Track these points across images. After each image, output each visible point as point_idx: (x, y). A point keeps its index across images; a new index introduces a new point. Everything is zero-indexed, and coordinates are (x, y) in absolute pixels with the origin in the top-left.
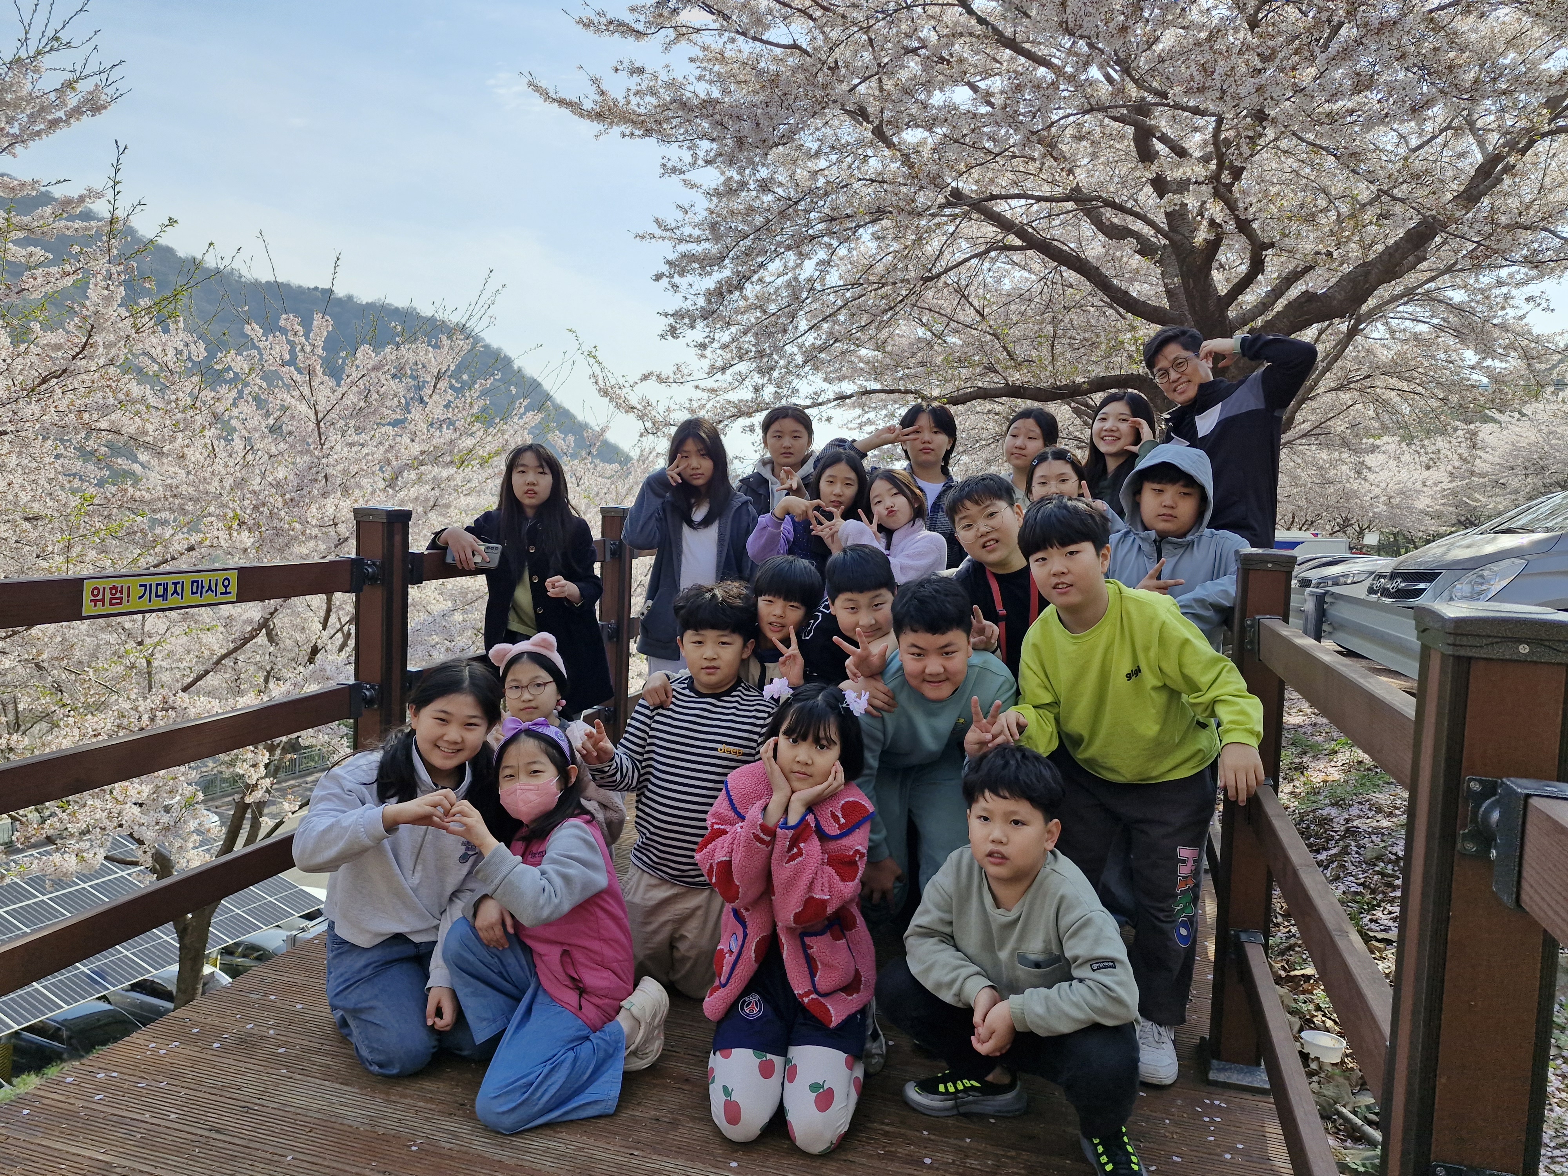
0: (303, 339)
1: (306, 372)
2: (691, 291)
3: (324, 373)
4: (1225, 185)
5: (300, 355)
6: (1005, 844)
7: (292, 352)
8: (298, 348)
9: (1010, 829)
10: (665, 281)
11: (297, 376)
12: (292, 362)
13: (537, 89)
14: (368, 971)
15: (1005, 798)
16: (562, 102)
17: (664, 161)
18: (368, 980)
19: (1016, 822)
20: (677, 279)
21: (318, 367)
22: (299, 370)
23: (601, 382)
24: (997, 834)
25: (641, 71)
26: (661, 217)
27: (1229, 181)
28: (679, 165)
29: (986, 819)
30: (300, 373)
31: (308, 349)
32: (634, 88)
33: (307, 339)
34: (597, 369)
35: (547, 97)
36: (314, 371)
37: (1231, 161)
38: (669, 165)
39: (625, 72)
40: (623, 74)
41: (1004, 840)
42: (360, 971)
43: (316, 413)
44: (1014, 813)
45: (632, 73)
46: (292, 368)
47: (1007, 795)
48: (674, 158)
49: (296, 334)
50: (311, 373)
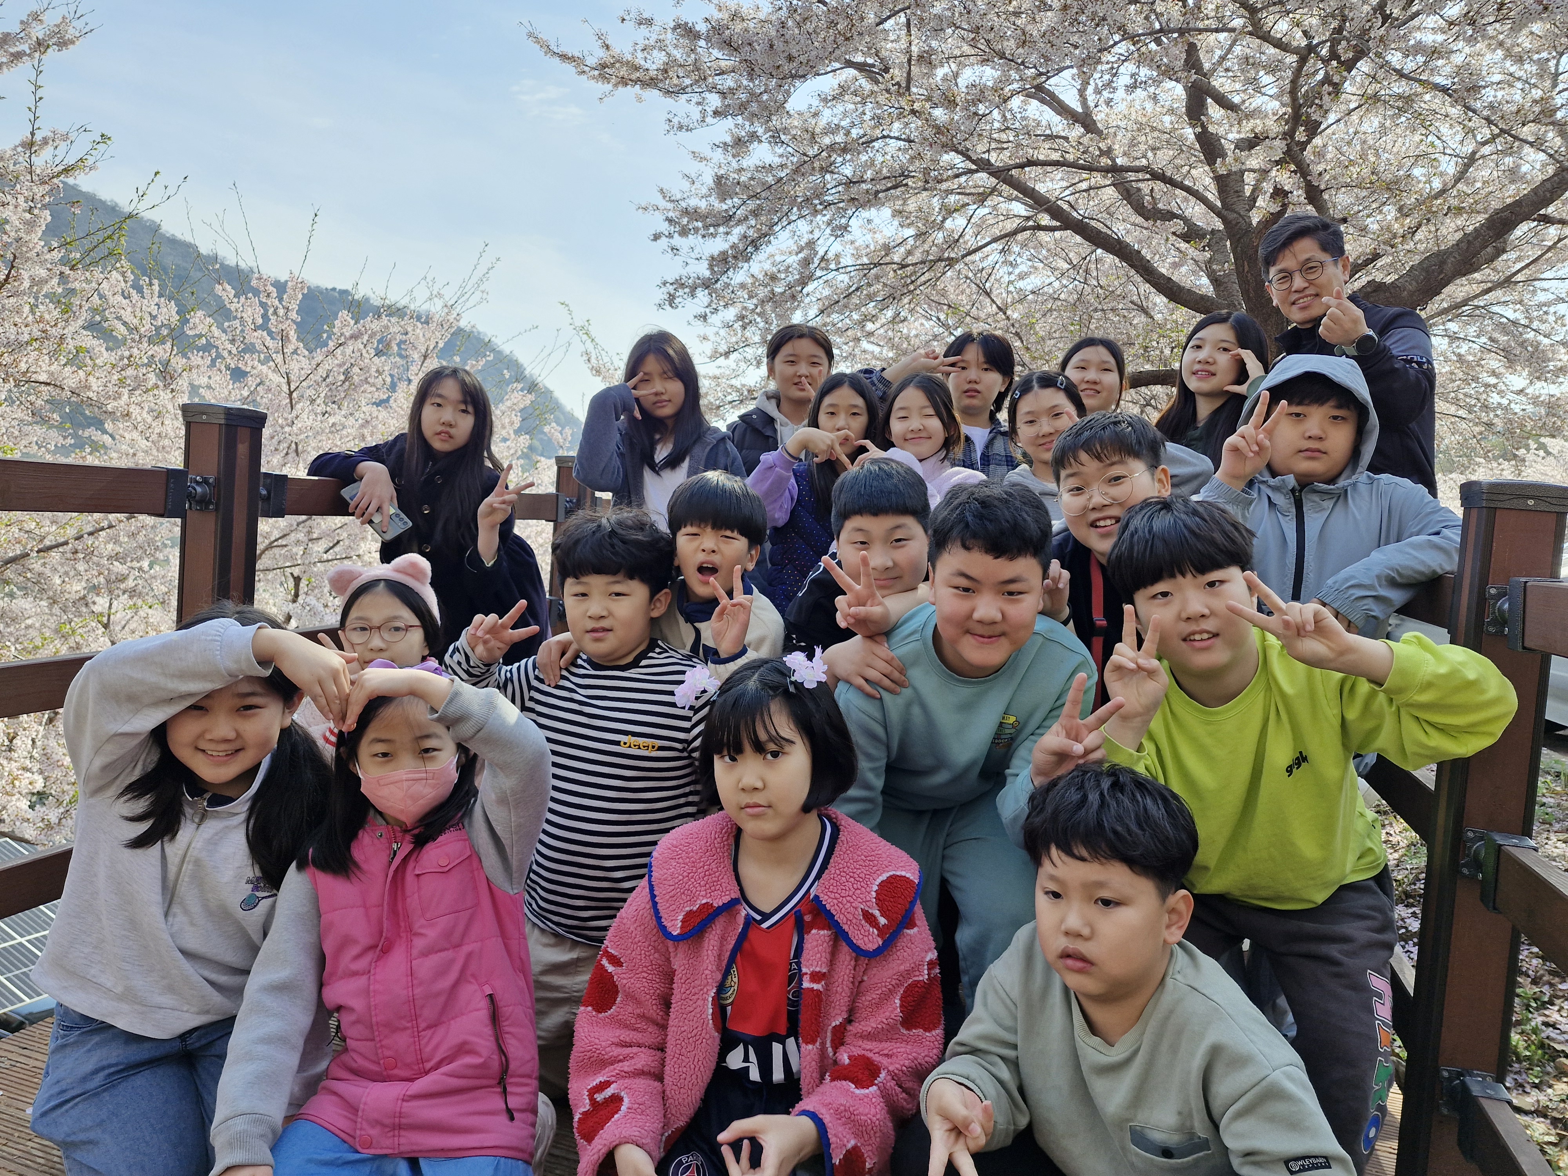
0: (277, 302)
1: (279, 338)
2: (693, 255)
3: (299, 339)
4: (1299, 143)
5: (273, 318)
6: (1087, 939)
7: (265, 316)
8: (271, 311)
9: (1096, 912)
10: (664, 242)
11: (269, 342)
12: (264, 327)
13: (537, 40)
14: (99, 1079)
15: (1083, 859)
16: (564, 57)
17: (670, 116)
18: (95, 1094)
19: (1106, 903)
20: (677, 240)
21: (292, 333)
22: (270, 333)
23: (593, 360)
24: (1074, 921)
25: (649, 22)
26: (665, 187)
27: (1304, 139)
28: (685, 122)
29: (1056, 895)
30: (273, 338)
31: (281, 312)
32: (642, 43)
33: (281, 300)
34: (590, 346)
35: (549, 50)
36: (287, 336)
37: (1308, 115)
38: (675, 121)
39: (632, 23)
40: (630, 25)
41: (1086, 932)
42: (84, 1079)
43: (289, 383)
44: (1100, 885)
45: (640, 24)
46: (265, 333)
47: (1084, 853)
48: (681, 113)
49: (268, 296)
50: (284, 338)
